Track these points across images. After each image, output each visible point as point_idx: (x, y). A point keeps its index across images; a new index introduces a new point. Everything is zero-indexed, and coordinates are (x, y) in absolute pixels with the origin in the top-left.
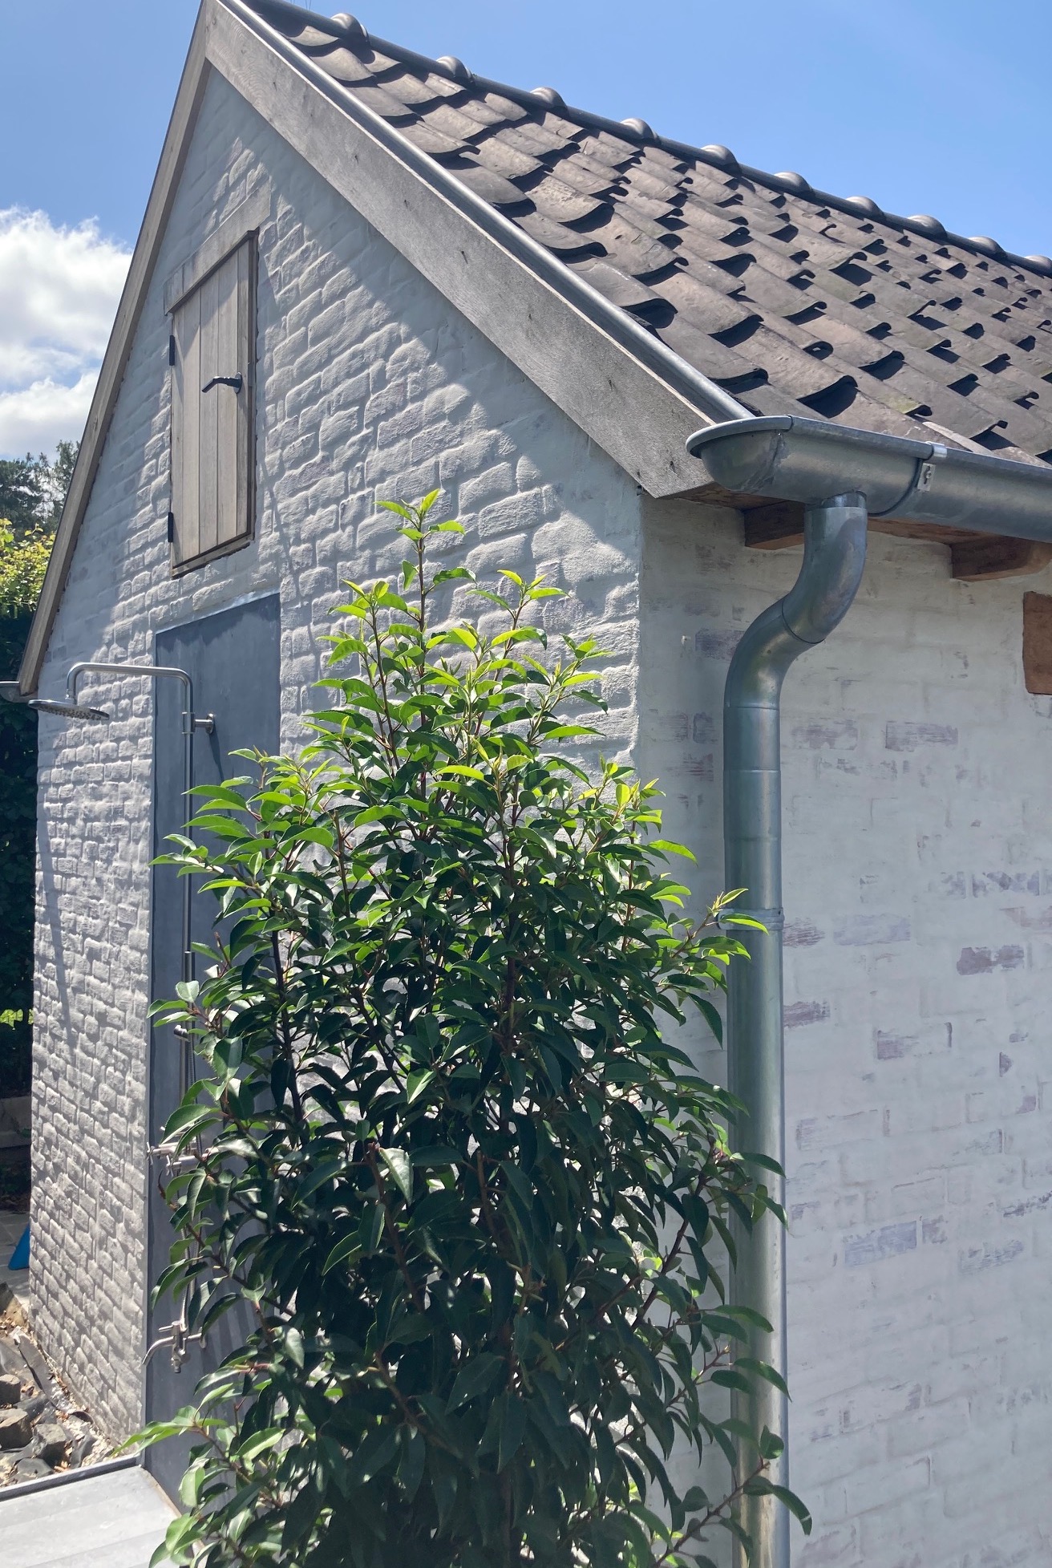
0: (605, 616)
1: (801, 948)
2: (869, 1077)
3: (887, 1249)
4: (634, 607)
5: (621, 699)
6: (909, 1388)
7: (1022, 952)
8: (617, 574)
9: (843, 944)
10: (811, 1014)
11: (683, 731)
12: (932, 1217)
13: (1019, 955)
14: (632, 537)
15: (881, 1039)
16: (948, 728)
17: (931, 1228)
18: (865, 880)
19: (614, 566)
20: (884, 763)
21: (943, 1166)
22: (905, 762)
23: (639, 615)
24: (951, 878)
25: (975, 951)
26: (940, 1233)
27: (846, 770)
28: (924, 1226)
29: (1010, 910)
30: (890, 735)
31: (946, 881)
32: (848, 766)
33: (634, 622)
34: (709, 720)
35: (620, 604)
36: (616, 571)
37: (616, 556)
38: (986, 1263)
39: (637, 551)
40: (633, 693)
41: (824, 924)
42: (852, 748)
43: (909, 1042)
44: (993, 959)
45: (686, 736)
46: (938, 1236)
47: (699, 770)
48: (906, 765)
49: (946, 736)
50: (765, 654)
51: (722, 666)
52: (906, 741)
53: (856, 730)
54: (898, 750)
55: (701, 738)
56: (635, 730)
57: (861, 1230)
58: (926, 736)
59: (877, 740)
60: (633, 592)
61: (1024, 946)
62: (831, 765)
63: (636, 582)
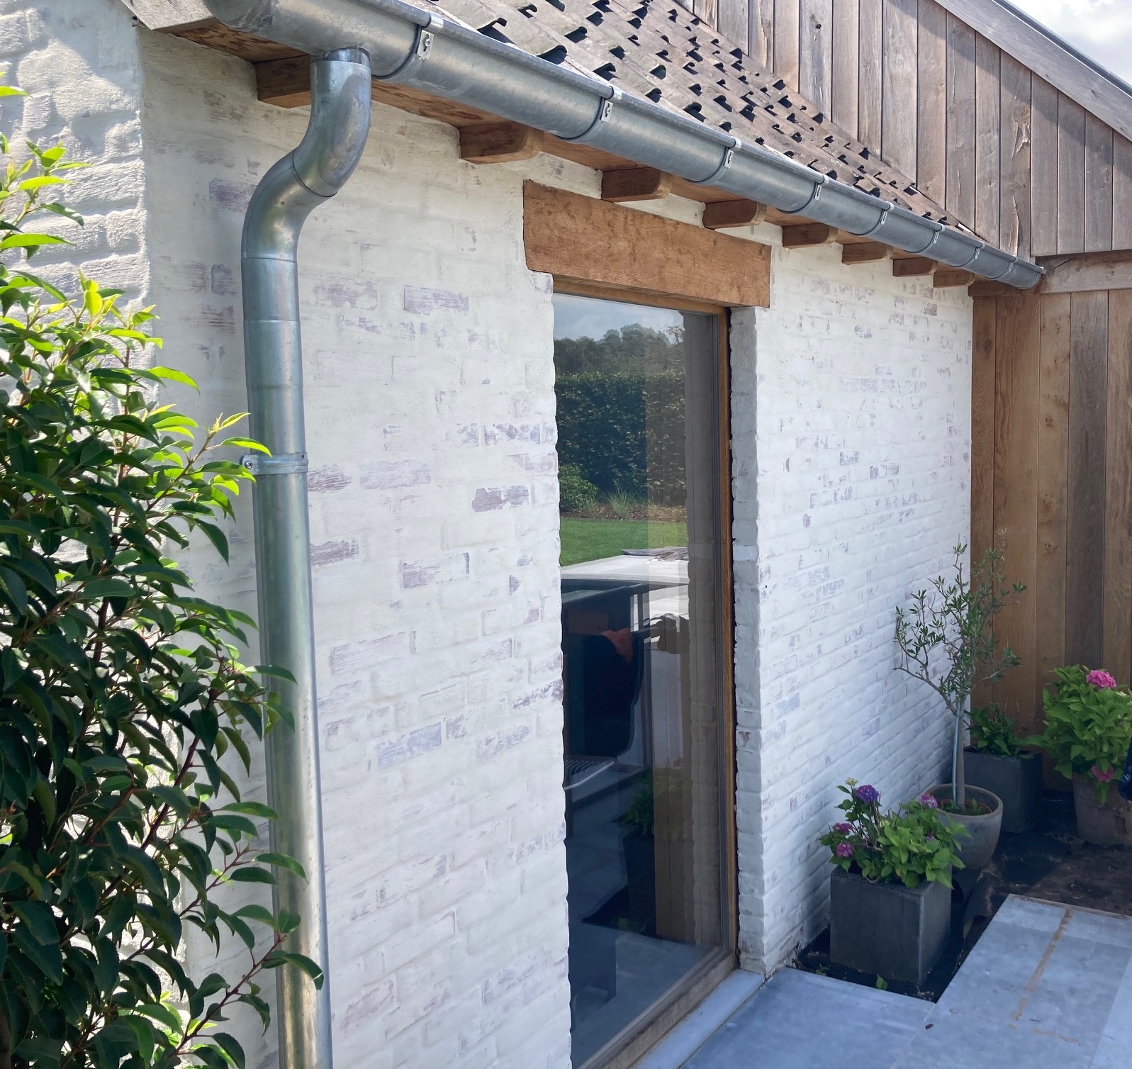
0: (106, 157)
1: (328, 494)
2: (396, 605)
3: (415, 749)
4: (137, 146)
5: (128, 246)
6: (437, 859)
7: (527, 491)
8: (117, 111)
9: (368, 488)
10: (341, 552)
11: (199, 282)
12: (454, 718)
13: (525, 494)
14: (130, 73)
15: (406, 571)
16: (460, 295)
17: (453, 727)
18: (388, 430)
19: (112, 102)
20: (403, 324)
21: (463, 674)
22: (422, 324)
23: (142, 156)
24: (465, 429)
25: (488, 491)
26: (462, 728)
27: (367, 329)
28: (447, 726)
29: (517, 456)
30: (407, 299)
31: (462, 431)
32: (369, 325)
33: (139, 163)
34: (228, 272)
35: (122, 143)
36: (114, 107)
37: (114, 91)
38: (499, 747)
39: (136, 86)
40: (142, 238)
41: (350, 470)
42: (372, 309)
43: (432, 571)
44: (503, 498)
45: (203, 286)
46: (460, 732)
47: (219, 322)
48: (423, 328)
49: (459, 302)
50: (279, 205)
51: (238, 219)
52: (423, 305)
53: (376, 291)
54: (416, 312)
55: (220, 290)
56: (147, 277)
57: (393, 737)
58: (440, 301)
59: (396, 302)
60: (135, 132)
61: (528, 486)
62: (352, 324)
63: (138, 120)
